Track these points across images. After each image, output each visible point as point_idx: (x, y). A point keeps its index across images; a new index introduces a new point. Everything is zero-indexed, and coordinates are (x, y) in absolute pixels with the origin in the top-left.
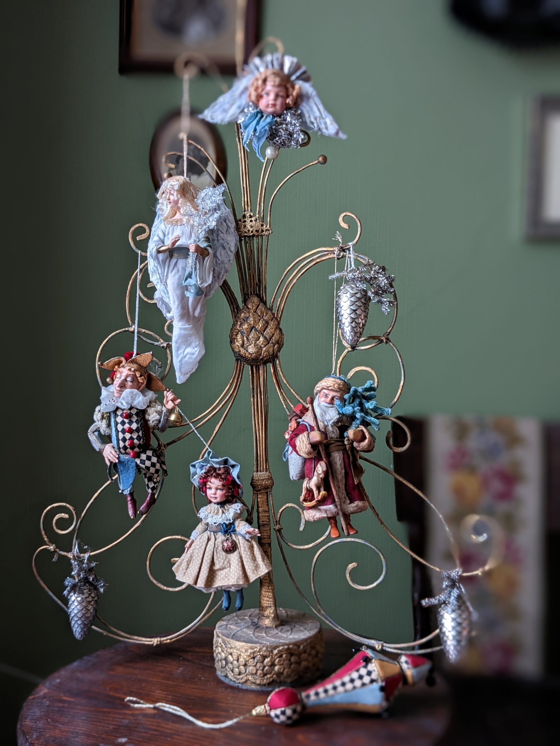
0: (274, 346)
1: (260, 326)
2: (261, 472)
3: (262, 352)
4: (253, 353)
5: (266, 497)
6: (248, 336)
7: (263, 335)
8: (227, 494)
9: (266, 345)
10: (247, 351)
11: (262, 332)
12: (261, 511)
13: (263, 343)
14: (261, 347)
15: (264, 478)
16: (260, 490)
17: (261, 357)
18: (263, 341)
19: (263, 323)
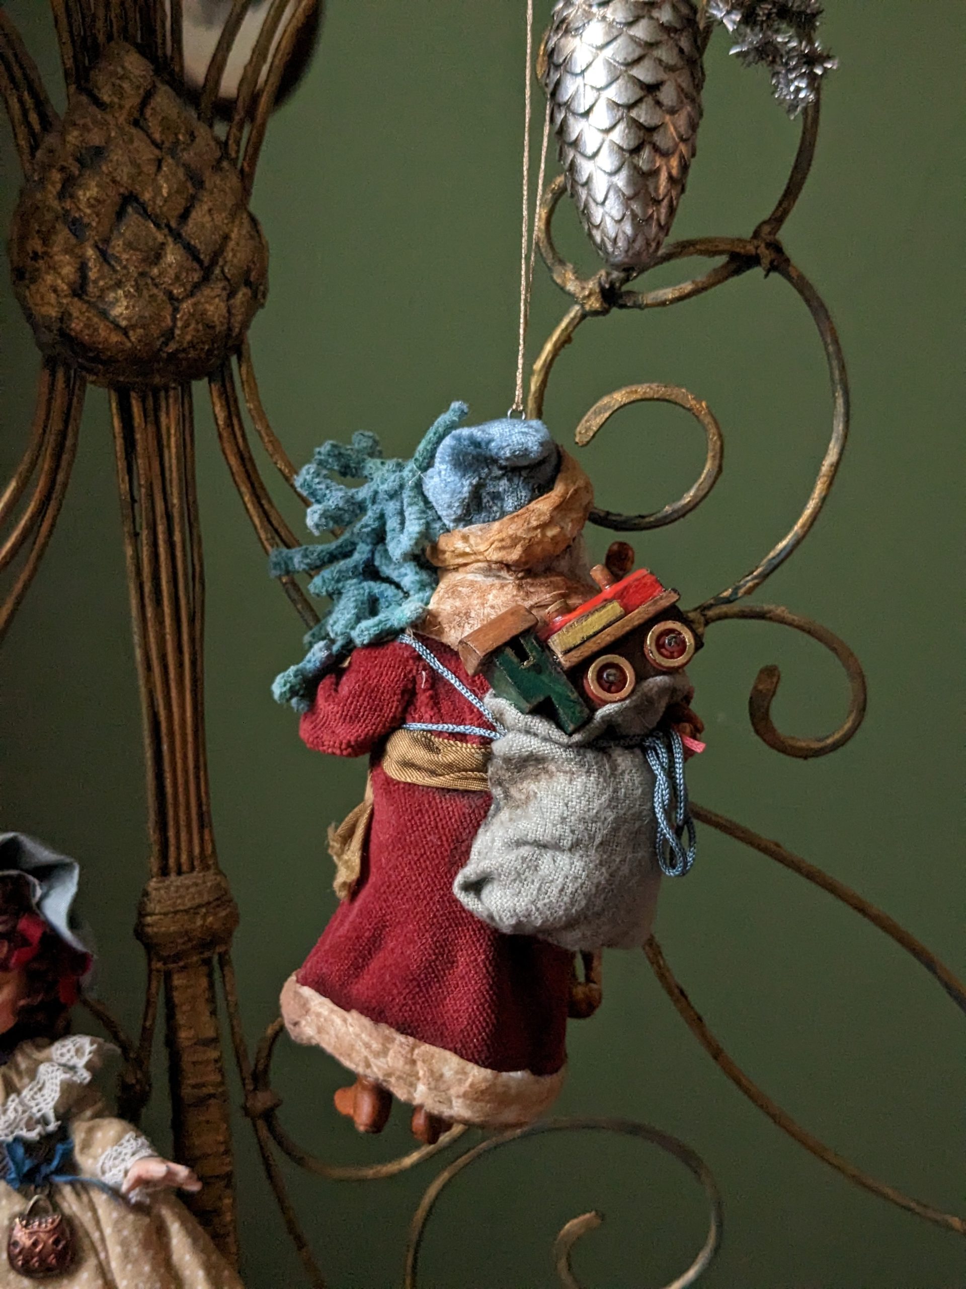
0: (231, 295)
1: (165, 192)
2: (179, 873)
3: (174, 319)
4: (133, 327)
5: (204, 982)
6: (107, 241)
7: (177, 236)
8: (22, 1003)
9: (197, 286)
10: (104, 314)
11: (173, 224)
12: (187, 1043)
13: (177, 278)
14: (171, 297)
15: (197, 901)
16: (177, 957)
17: (172, 347)
18: (181, 267)
19: (174, 174)
